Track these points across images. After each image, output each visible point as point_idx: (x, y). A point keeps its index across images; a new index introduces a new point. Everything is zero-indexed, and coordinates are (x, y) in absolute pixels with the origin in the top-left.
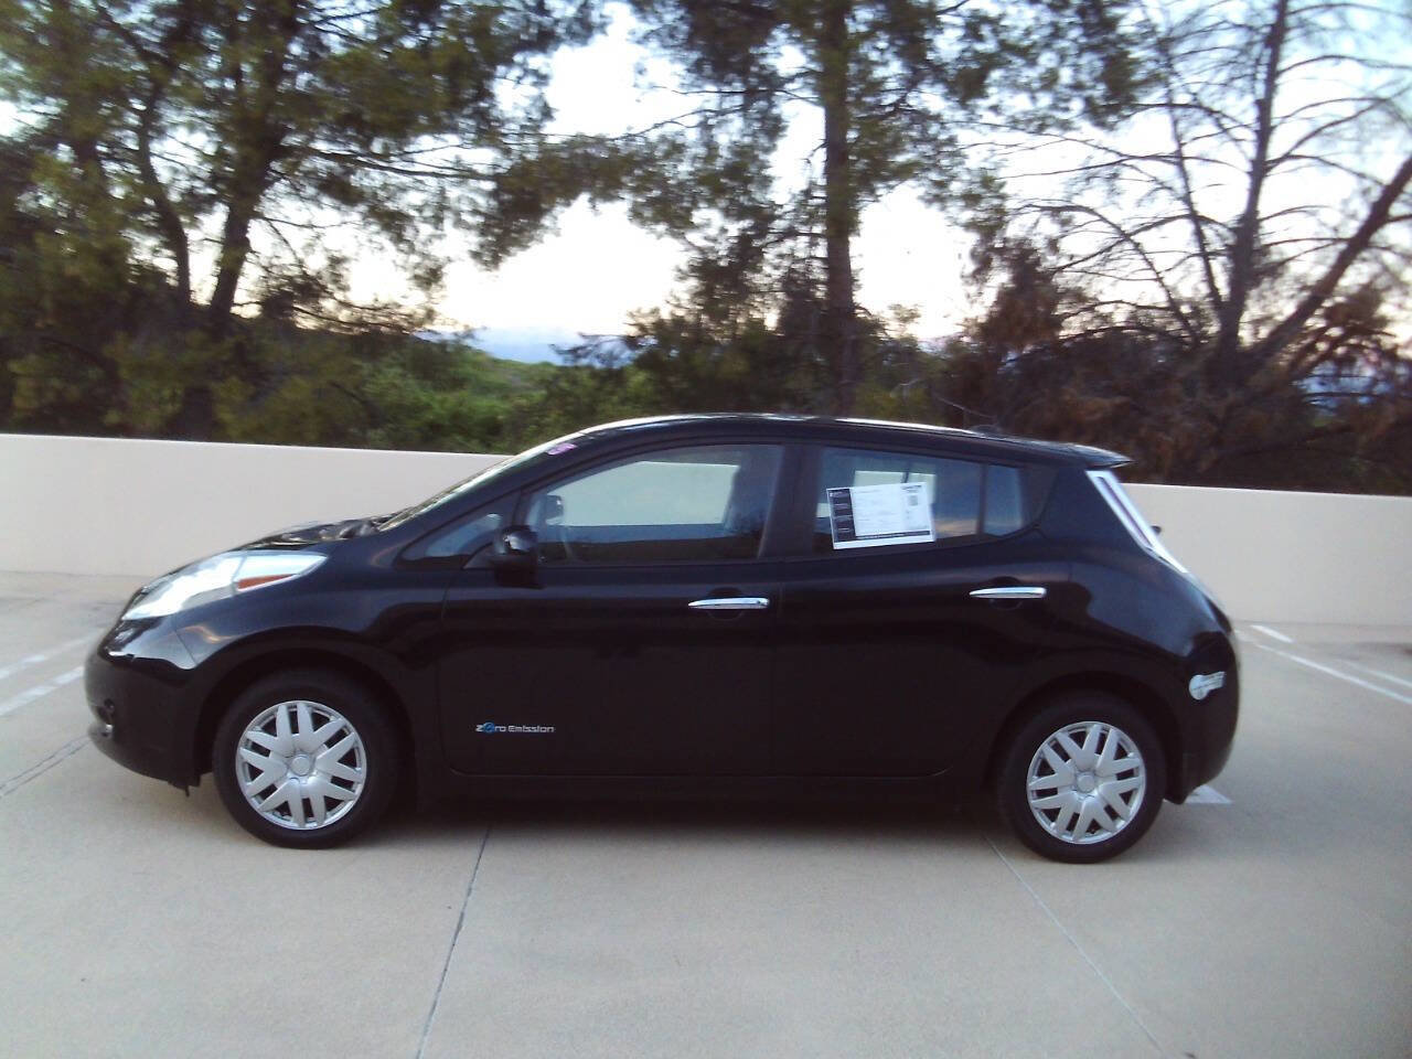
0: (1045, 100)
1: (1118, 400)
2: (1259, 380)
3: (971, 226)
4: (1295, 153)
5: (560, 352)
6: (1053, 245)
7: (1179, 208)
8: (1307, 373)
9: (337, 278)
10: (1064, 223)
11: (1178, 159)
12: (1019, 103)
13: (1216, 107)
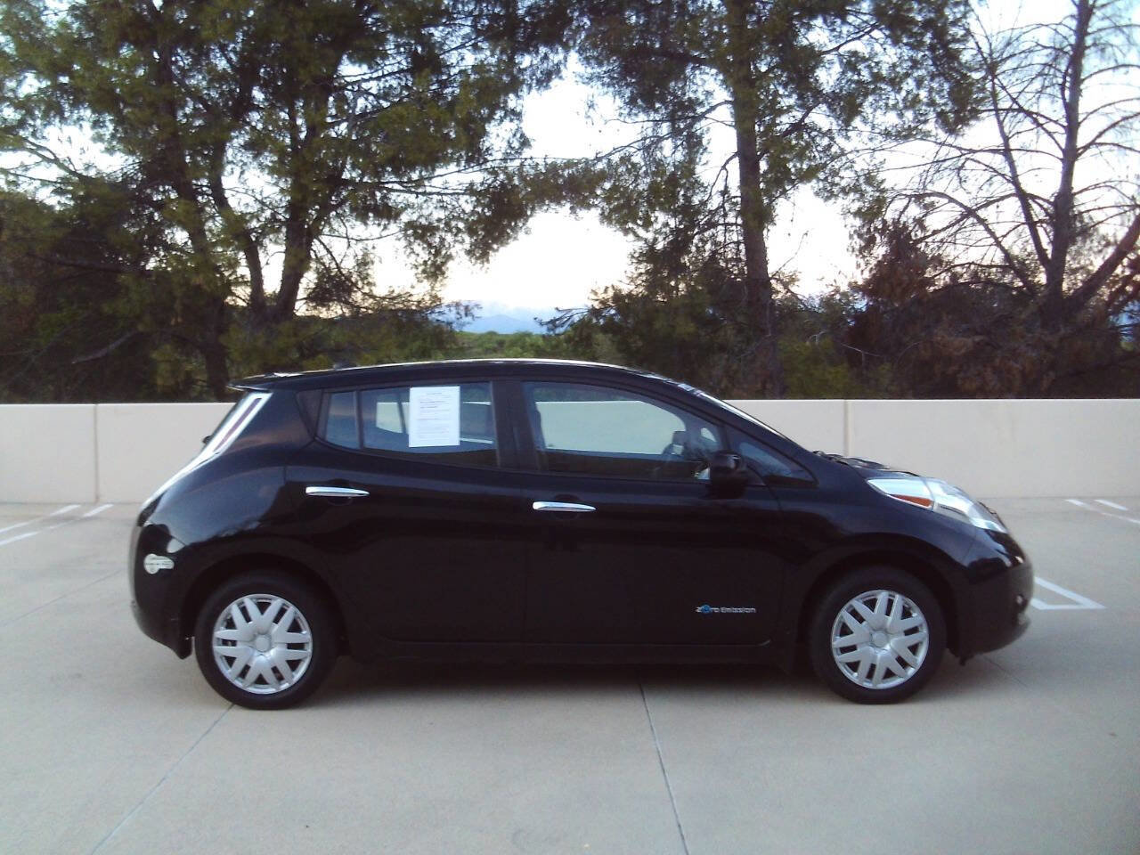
0: (909, 115)
1: (977, 339)
2: (1083, 317)
3: (858, 213)
4: (1098, 141)
5: (541, 324)
6: (919, 222)
7: (1011, 188)
8: (1118, 311)
9: (364, 277)
10: (926, 207)
11: (1006, 152)
12: (890, 120)
13: (1034, 109)
